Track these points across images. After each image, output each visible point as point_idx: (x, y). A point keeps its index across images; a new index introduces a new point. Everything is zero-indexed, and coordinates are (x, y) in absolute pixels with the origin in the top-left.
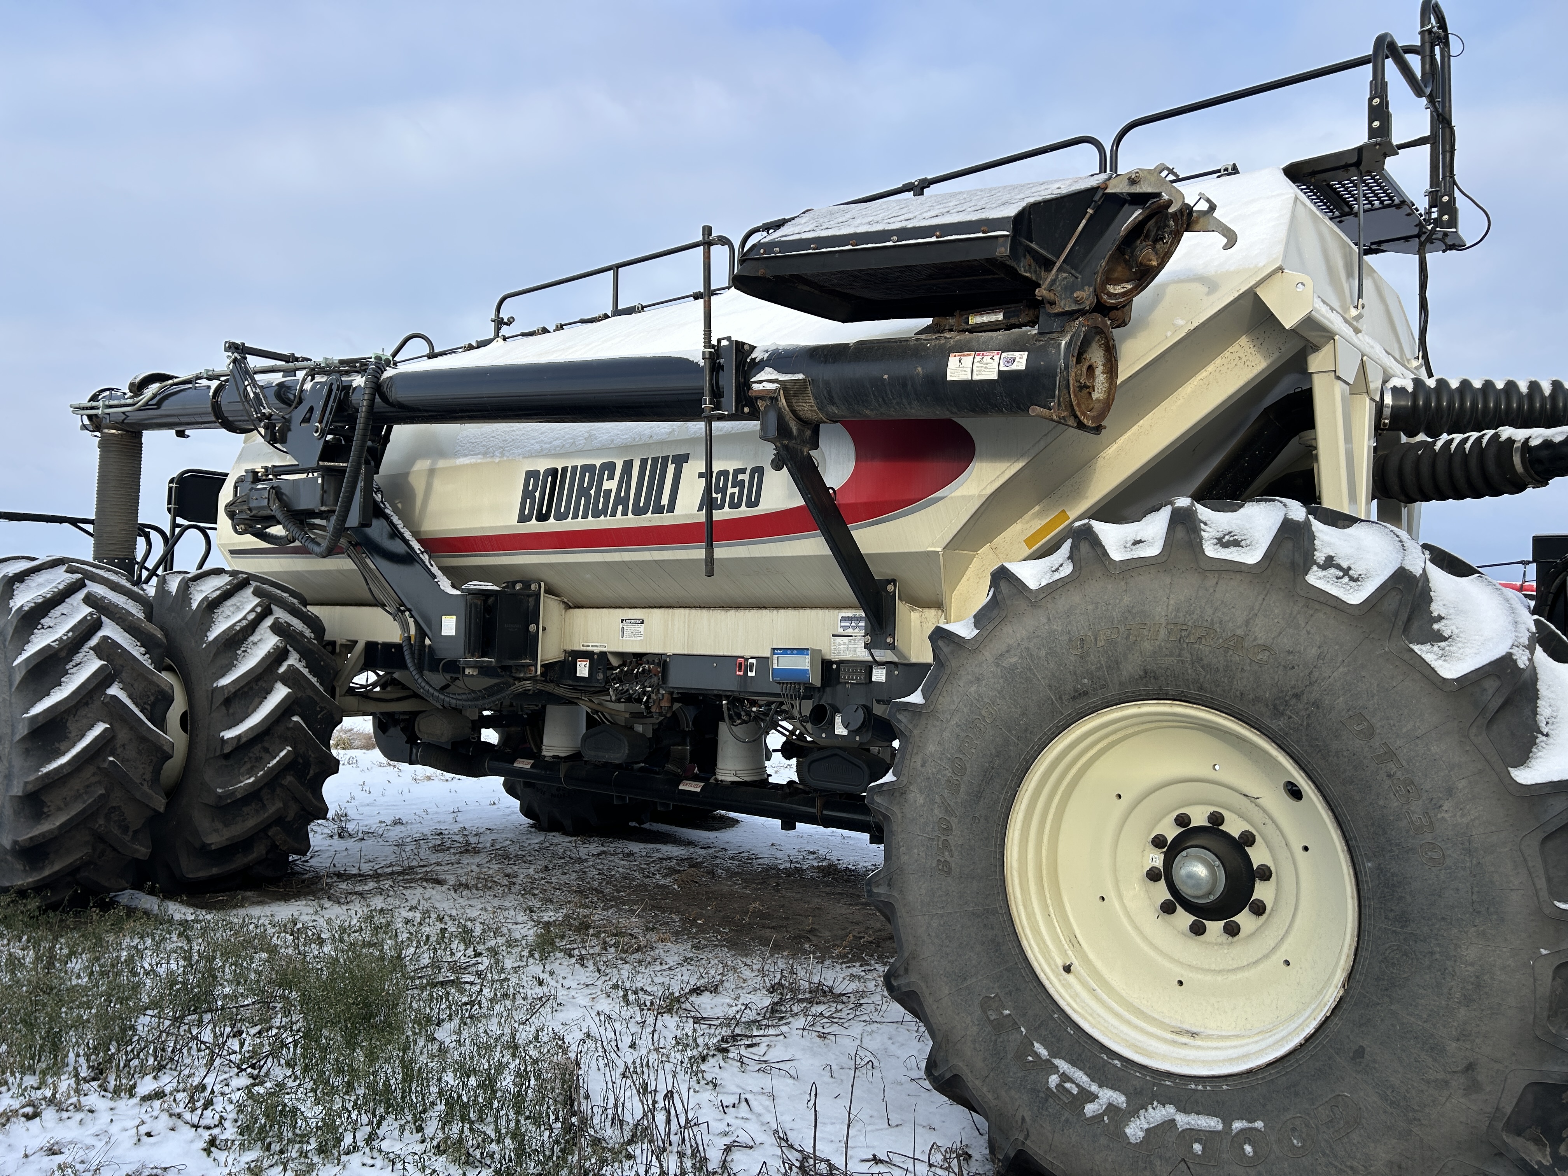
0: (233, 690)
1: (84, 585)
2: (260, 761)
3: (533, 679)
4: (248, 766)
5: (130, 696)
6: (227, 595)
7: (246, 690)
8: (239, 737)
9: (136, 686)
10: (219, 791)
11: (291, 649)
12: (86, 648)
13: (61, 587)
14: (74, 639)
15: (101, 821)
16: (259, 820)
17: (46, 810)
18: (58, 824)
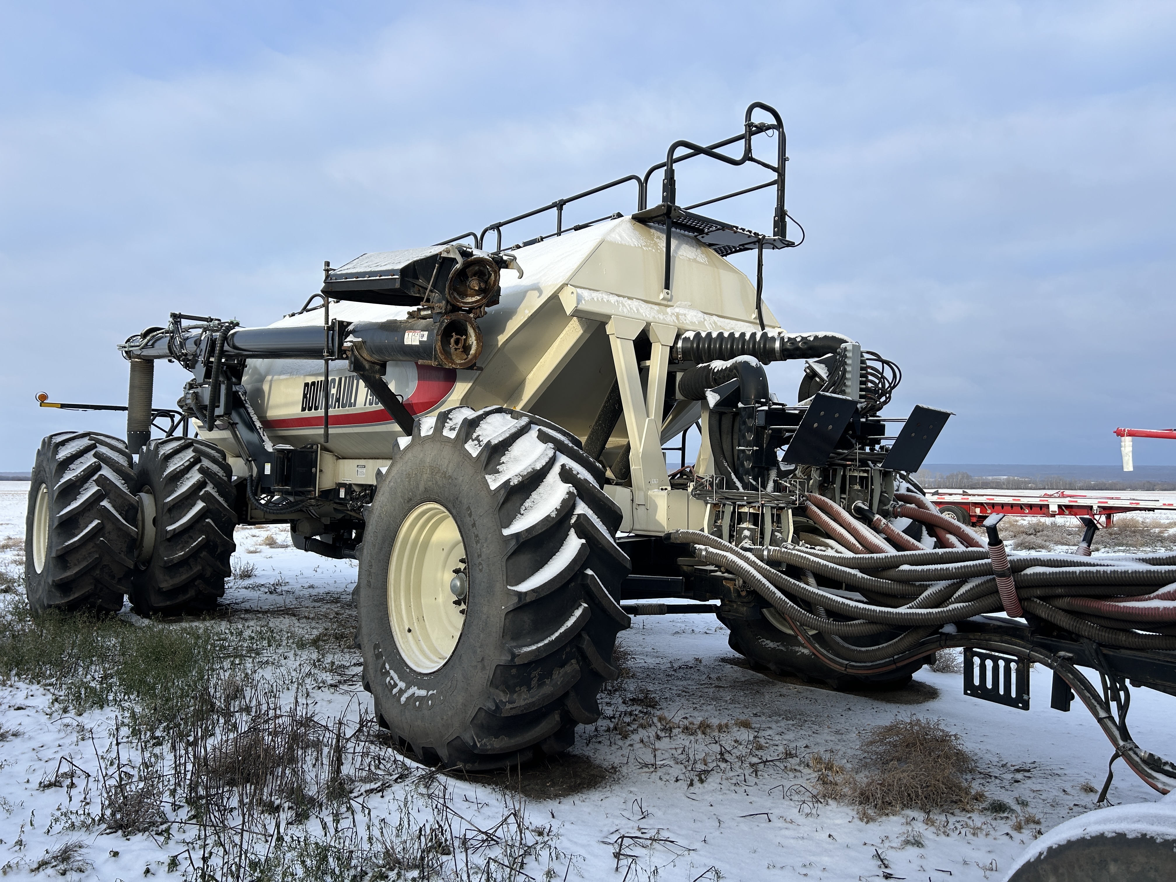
0: (172, 504)
1: (96, 447)
2: (187, 543)
3: (315, 498)
4: (181, 546)
5: (113, 506)
6: (177, 452)
7: (180, 504)
8: (175, 529)
9: (117, 501)
10: (165, 558)
11: (209, 482)
12: (91, 481)
13: (81, 448)
14: (84, 475)
15: (98, 572)
16: (188, 575)
17: (69, 565)
18: (74, 572)
